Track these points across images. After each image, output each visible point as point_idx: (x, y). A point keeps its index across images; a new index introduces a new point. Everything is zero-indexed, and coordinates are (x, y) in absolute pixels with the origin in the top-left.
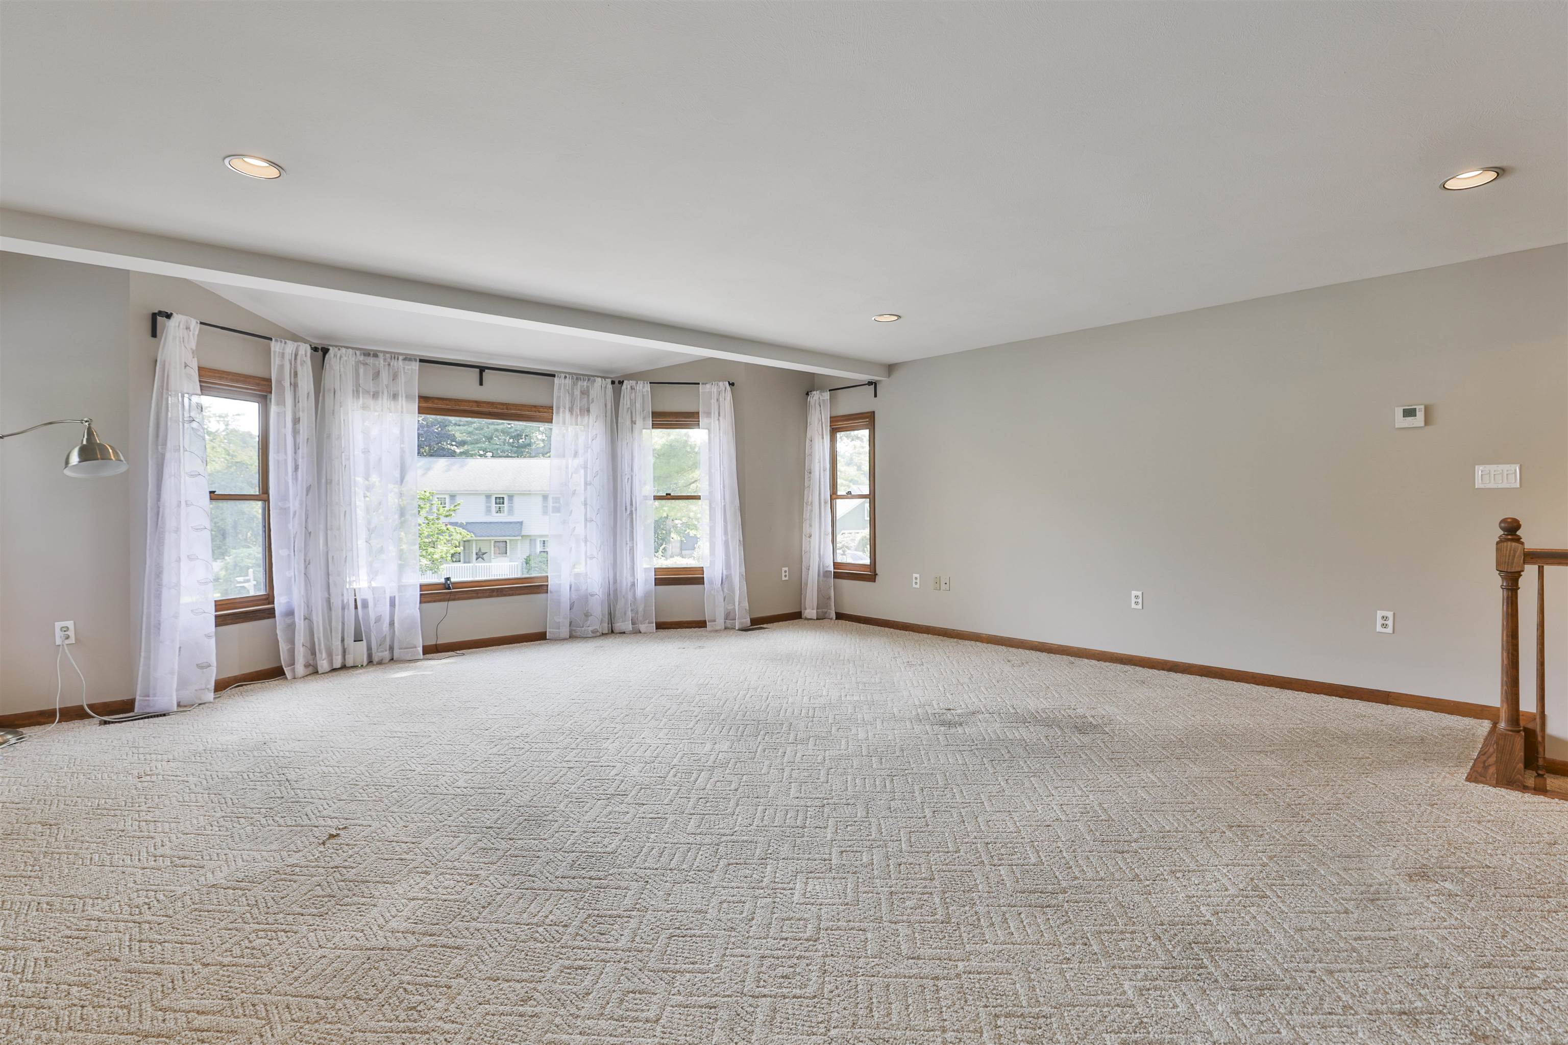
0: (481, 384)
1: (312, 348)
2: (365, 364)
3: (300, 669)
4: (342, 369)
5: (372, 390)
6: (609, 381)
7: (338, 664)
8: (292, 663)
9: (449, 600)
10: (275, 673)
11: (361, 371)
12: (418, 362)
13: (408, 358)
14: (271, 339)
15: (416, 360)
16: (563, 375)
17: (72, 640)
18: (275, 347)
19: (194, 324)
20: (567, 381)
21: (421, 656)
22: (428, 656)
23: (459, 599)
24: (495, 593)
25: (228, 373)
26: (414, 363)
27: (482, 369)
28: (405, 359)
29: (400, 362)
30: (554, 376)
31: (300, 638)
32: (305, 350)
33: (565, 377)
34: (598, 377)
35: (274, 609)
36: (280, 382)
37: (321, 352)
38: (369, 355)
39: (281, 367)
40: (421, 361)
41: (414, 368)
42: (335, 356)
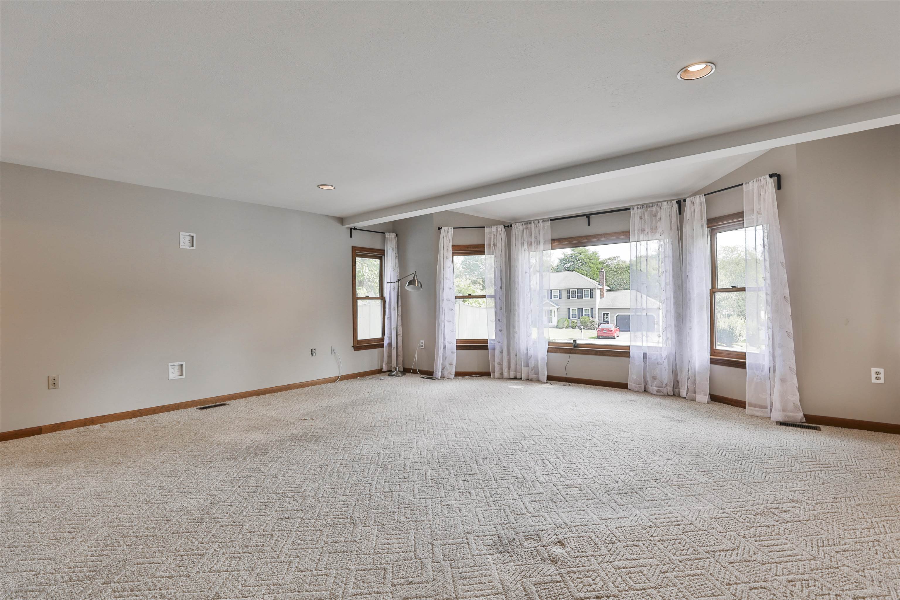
0: (589, 225)
1: (505, 226)
2: (526, 228)
3: (497, 374)
4: (517, 233)
5: (530, 241)
6: (675, 202)
7: (512, 376)
8: (494, 372)
9: (570, 353)
10: (486, 374)
11: (525, 233)
13: (545, 220)
14: (484, 227)
15: (548, 221)
16: (636, 207)
17: (423, 347)
18: (487, 230)
19: (451, 231)
20: (639, 210)
21: (545, 381)
22: (549, 381)
23: (578, 353)
24: (598, 353)
26: (547, 222)
27: (588, 216)
28: (542, 222)
30: (629, 209)
31: (497, 360)
32: (501, 228)
33: (638, 208)
34: (665, 201)
35: (488, 345)
37: (508, 227)
38: (527, 223)
39: (490, 239)
40: (551, 220)
41: (548, 225)
42: (514, 227)
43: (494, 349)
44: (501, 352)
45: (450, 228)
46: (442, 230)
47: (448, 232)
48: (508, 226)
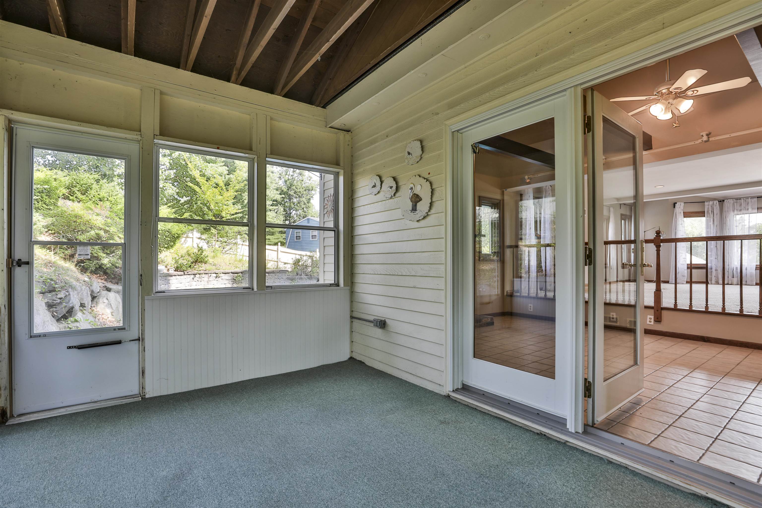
1: (719, 201)
2: (737, 202)
3: (713, 282)
4: (729, 205)
5: (739, 208)
8: (711, 281)
11: (735, 204)
12: (756, 198)
13: (752, 198)
14: (704, 202)
15: (755, 198)
18: (706, 204)
19: (683, 204)
25: (693, 212)
29: (750, 200)
31: (714, 275)
32: (716, 202)
36: (708, 212)
38: (738, 199)
39: (708, 208)
40: (757, 197)
41: (755, 200)
42: (726, 202)
43: (712, 269)
44: (716, 270)
45: (682, 203)
46: (677, 205)
47: (681, 205)
48: (721, 201)
